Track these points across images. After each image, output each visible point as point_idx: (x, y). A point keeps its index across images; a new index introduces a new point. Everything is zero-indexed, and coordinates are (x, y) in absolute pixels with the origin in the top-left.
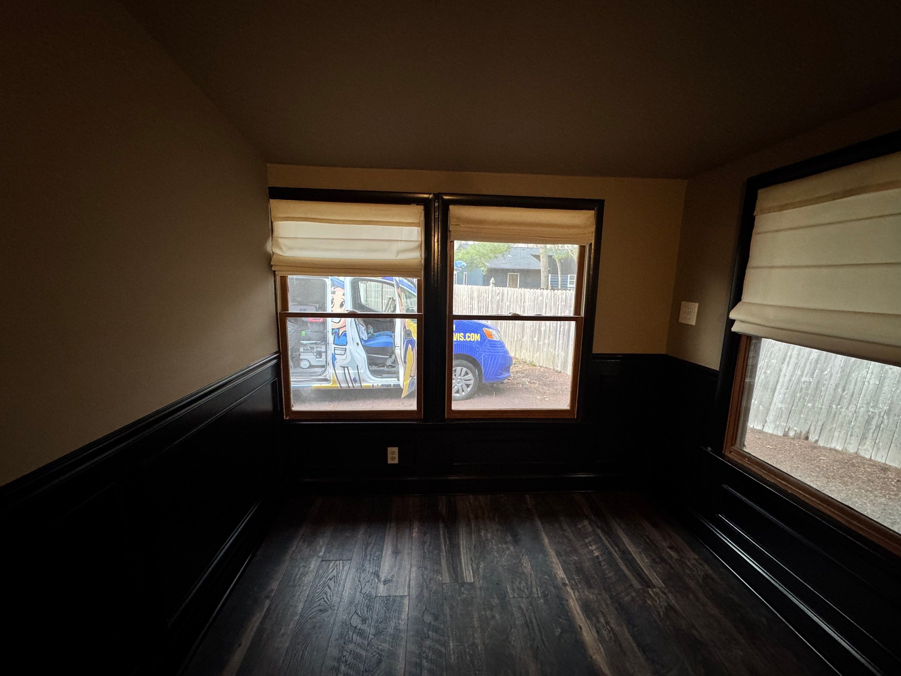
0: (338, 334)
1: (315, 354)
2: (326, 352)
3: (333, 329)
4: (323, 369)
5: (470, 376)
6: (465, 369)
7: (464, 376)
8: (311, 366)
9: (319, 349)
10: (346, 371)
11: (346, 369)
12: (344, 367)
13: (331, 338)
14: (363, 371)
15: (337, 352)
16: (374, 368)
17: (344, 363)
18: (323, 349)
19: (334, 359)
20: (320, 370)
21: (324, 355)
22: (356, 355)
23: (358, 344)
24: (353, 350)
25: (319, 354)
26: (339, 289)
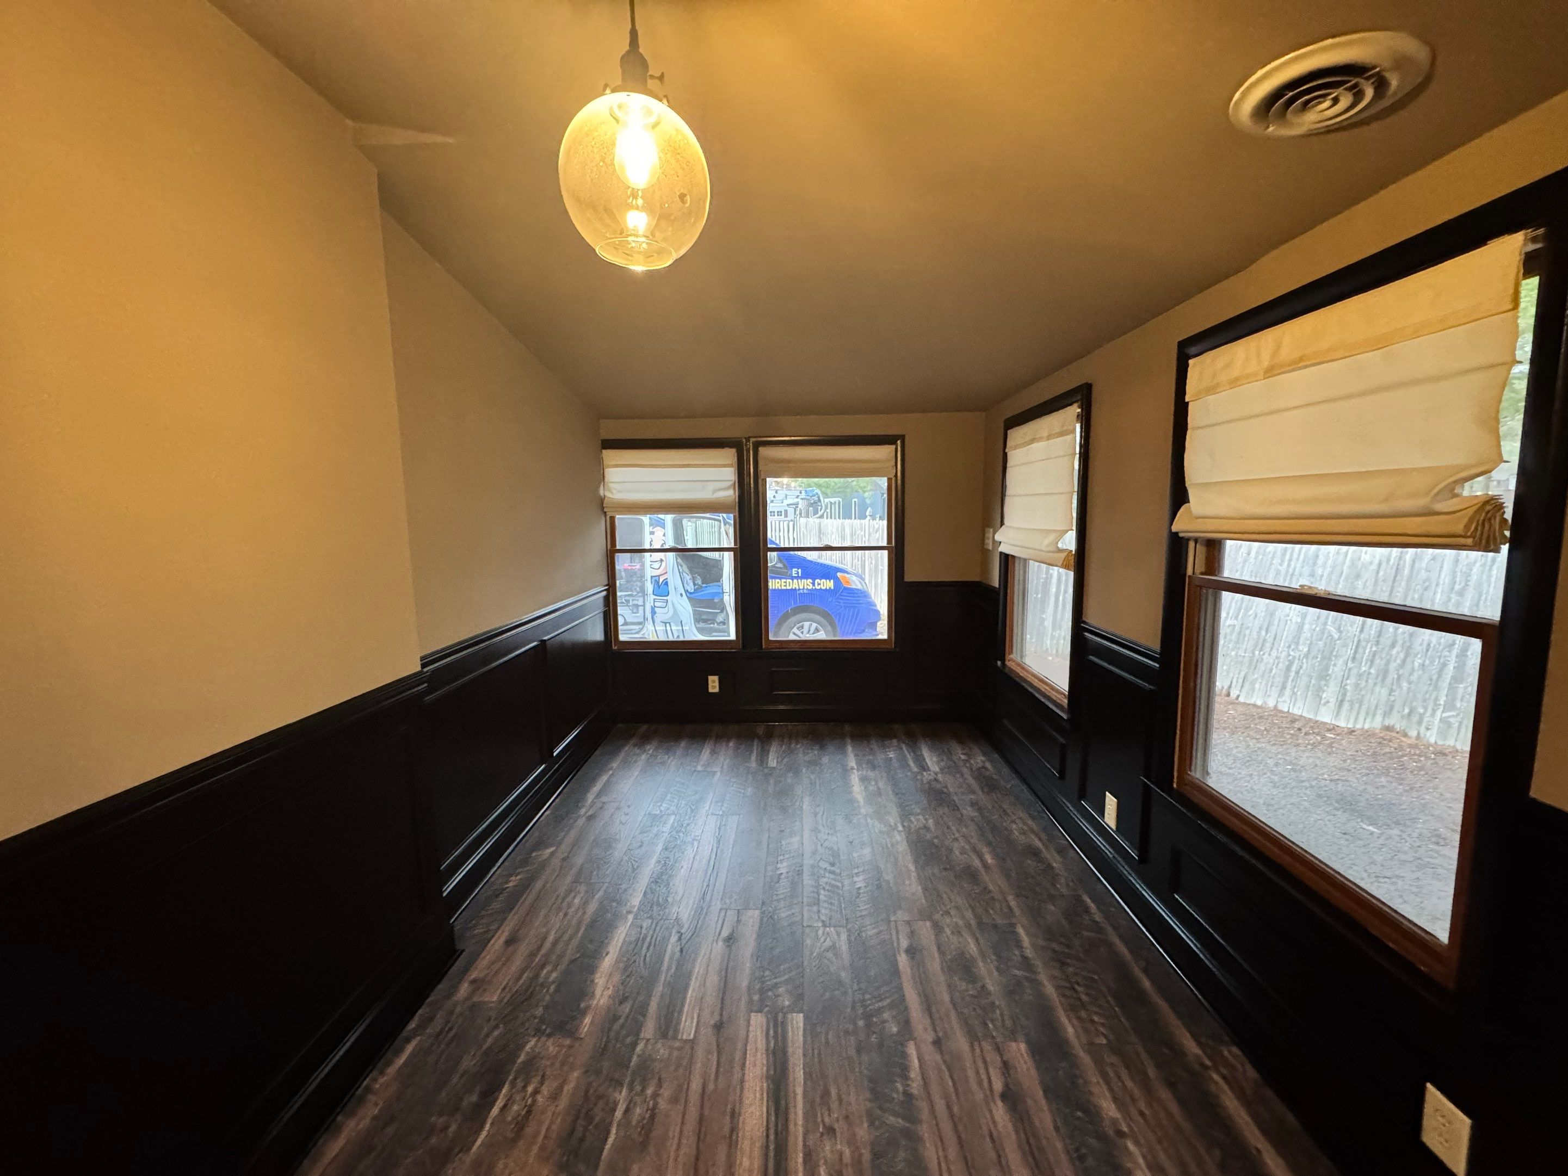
0: (658, 582)
2: (644, 606)
3: (652, 577)
4: (641, 626)
6: (814, 625)
9: (635, 602)
10: (668, 628)
11: (668, 625)
12: (665, 623)
13: (649, 587)
14: (687, 628)
15: (657, 604)
16: (702, 625)
17: (665, 618)
18: (640, 603)
19: (653, 613)
20: (637, 627)
21: (641, 609)
22: (679, 607)
23: (681, 595)
24: (675, 601)
26: (659, 528)
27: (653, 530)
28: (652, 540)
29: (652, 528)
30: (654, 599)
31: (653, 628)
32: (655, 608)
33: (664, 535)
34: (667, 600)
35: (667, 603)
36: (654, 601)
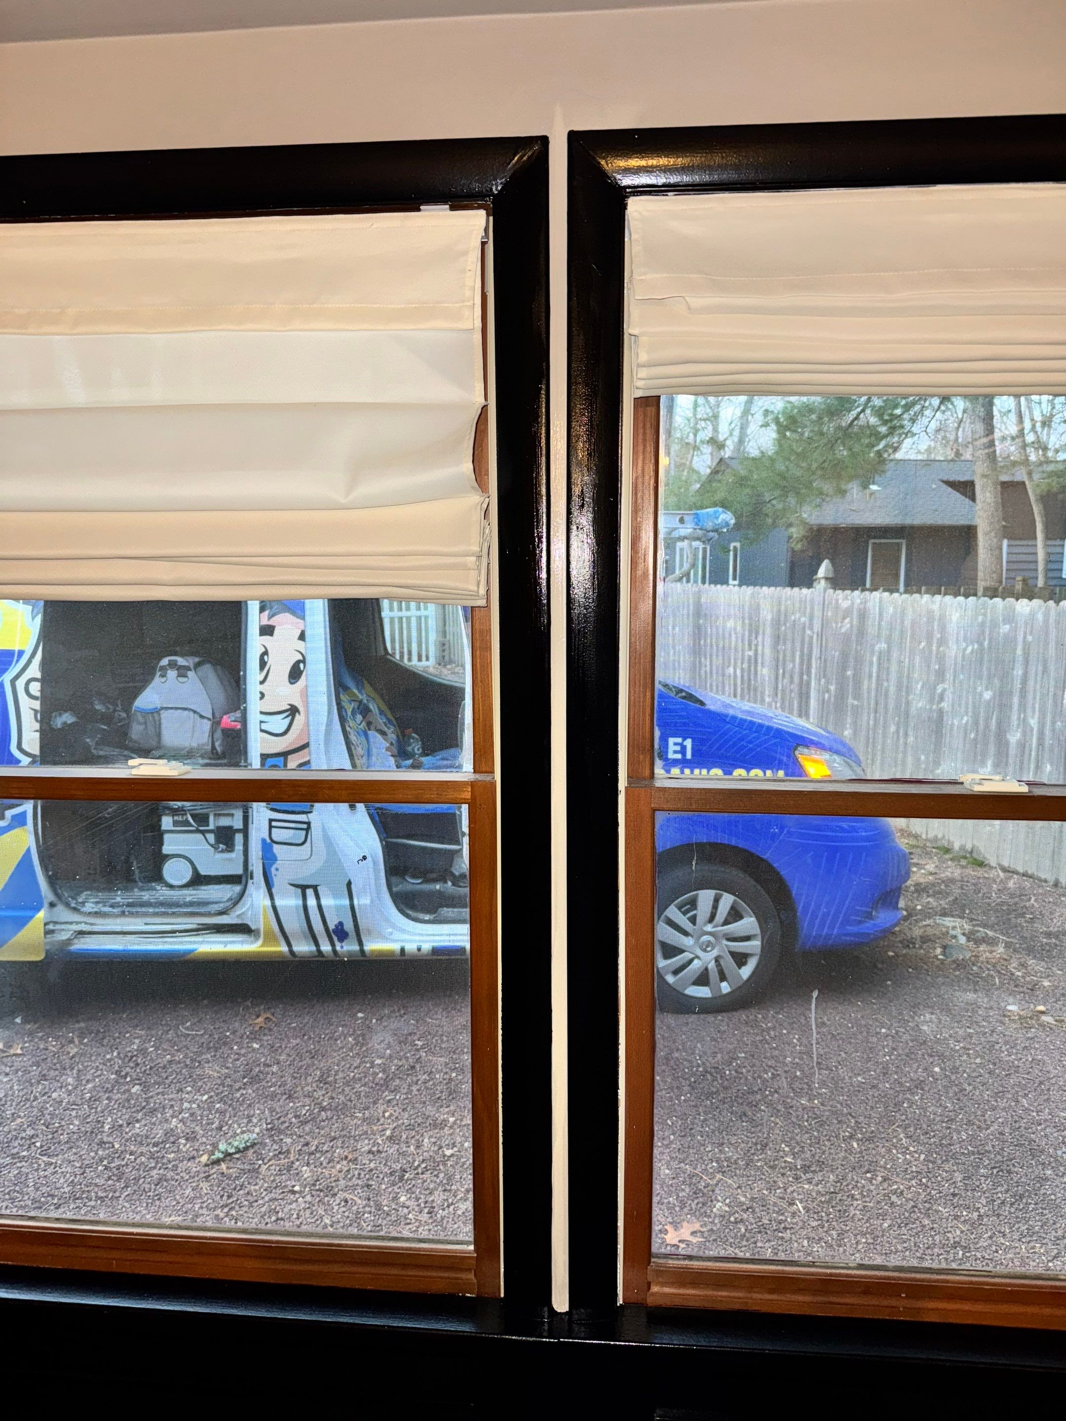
1: (211, 837)
2: (245, 831)
4: (238, 888)
5: (749, 923)
6: (727, 900)
7: (726, 923)
8: (198, 880)
9: (224, 822)
10: (312, 902)
11: (310, 892)
14: (367, 900)
15: (278, 834)
16: (413, 884)
17: (304, 875)
20: (226, 892)
21: (239, 838)
22: (344, 843)
25: (225, 837)
26: (287, 617)
27: (271, 622)
28: (266, 653)
29: (270, 618)
30: (271, 821)
31: (268, 902)
32: (275, 846)
33: (302, 637)
34: (308, 824)
35: (308, 830)
36: (271, 827)
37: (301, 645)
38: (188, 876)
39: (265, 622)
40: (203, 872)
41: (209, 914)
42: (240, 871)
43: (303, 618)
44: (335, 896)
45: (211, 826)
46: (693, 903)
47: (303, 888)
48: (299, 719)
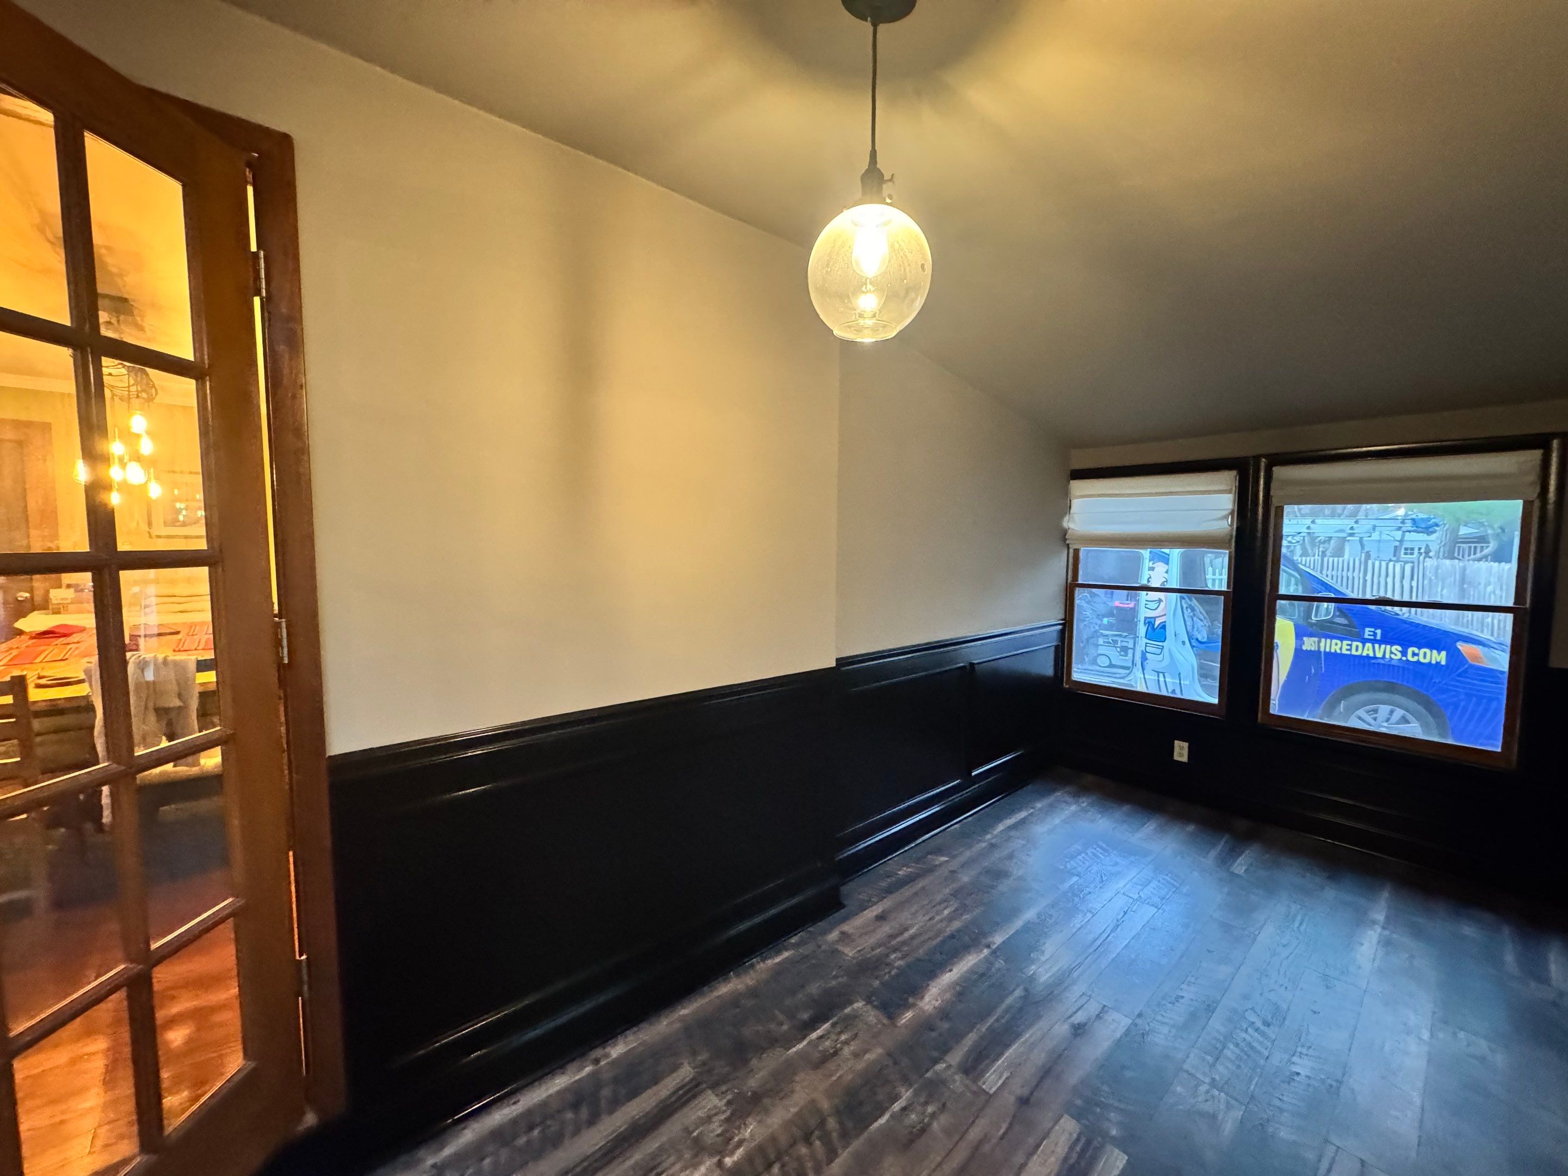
0: (1153, 625)
1: (1118, 649)
3: (1146, 618)
4: (1128, 671)
8: (1111, 666)
9: (1125, 644)
13: (1142, 629)
15: (1149, 649)
17: (1159, 667)
19: (1144, 658)
25: (1125, 650)
26: (1161, 564)
27: (1154, 566)
28: (1150, 578)
29: (1153, 564)
30: (1146, 643)
31: (1142, 676)
32: (1147, 654)
33: (1167, 572)
34: (1163, 646)
35: (1162, 649)
36: (1146, 646)
37: (1166, 575)
38: (1107, 663)
39: (1151, 565)
40: (1113, 663)
41: (1116, 678)
42: (1130, 665)
43: (1167, 564)
44: (1173, 677)
45: (1119, 645)
46: (1376, 711)
47: (1158, 673)
48: (1162, 605)
